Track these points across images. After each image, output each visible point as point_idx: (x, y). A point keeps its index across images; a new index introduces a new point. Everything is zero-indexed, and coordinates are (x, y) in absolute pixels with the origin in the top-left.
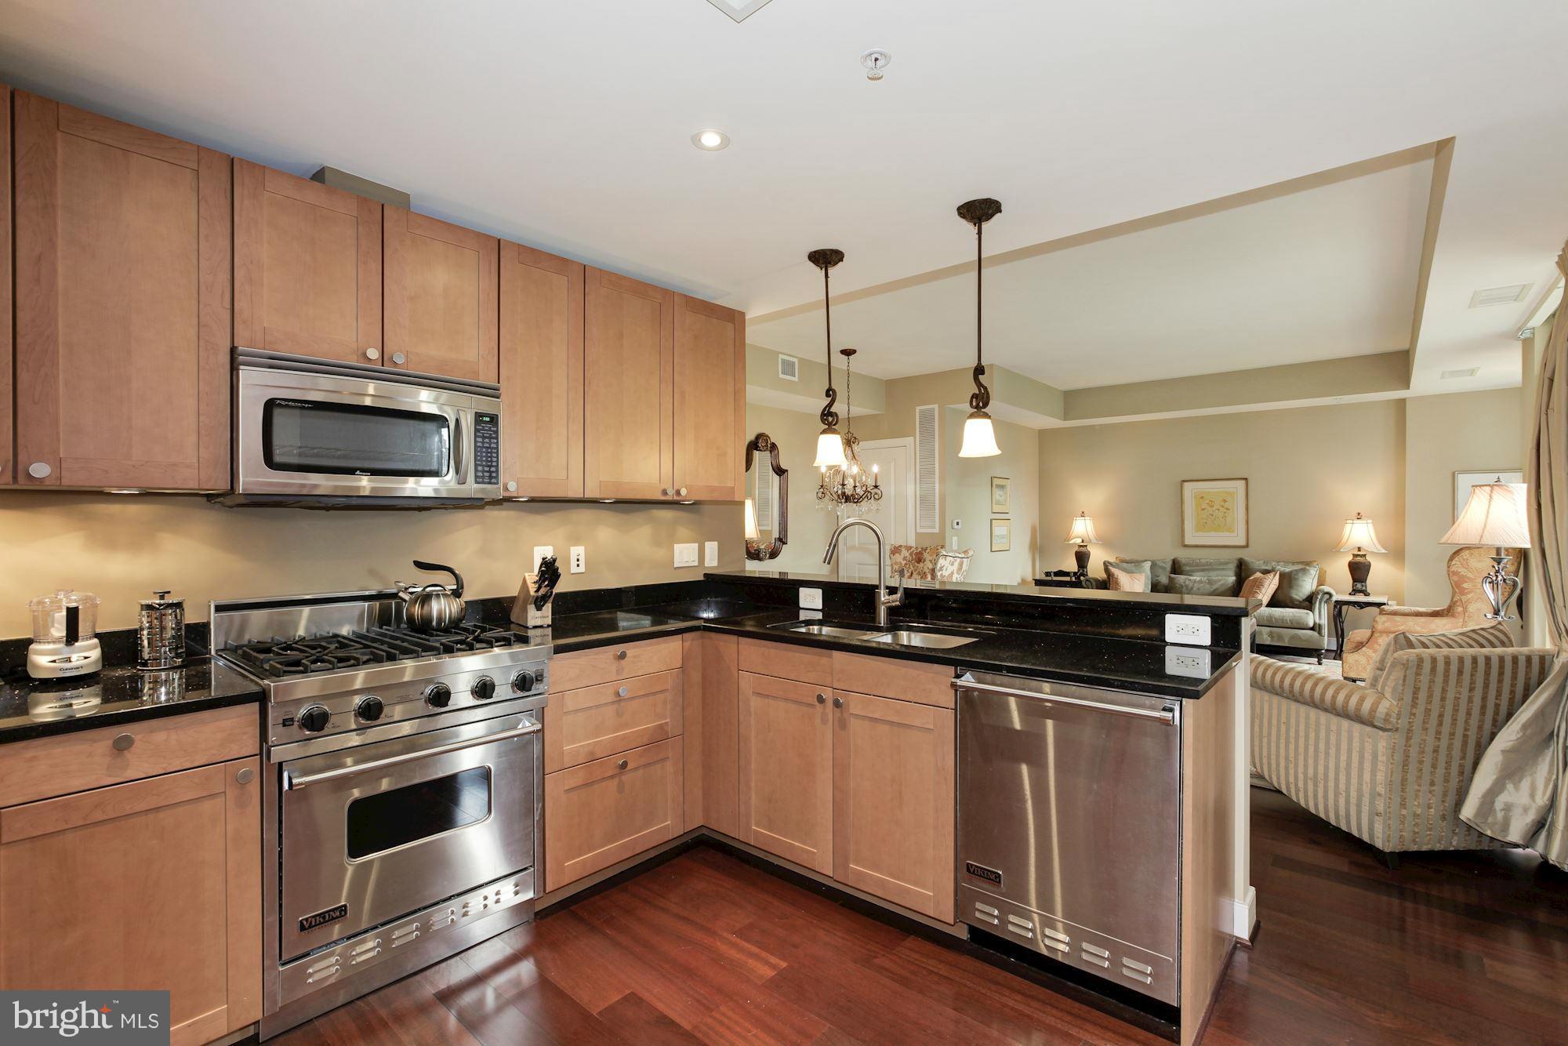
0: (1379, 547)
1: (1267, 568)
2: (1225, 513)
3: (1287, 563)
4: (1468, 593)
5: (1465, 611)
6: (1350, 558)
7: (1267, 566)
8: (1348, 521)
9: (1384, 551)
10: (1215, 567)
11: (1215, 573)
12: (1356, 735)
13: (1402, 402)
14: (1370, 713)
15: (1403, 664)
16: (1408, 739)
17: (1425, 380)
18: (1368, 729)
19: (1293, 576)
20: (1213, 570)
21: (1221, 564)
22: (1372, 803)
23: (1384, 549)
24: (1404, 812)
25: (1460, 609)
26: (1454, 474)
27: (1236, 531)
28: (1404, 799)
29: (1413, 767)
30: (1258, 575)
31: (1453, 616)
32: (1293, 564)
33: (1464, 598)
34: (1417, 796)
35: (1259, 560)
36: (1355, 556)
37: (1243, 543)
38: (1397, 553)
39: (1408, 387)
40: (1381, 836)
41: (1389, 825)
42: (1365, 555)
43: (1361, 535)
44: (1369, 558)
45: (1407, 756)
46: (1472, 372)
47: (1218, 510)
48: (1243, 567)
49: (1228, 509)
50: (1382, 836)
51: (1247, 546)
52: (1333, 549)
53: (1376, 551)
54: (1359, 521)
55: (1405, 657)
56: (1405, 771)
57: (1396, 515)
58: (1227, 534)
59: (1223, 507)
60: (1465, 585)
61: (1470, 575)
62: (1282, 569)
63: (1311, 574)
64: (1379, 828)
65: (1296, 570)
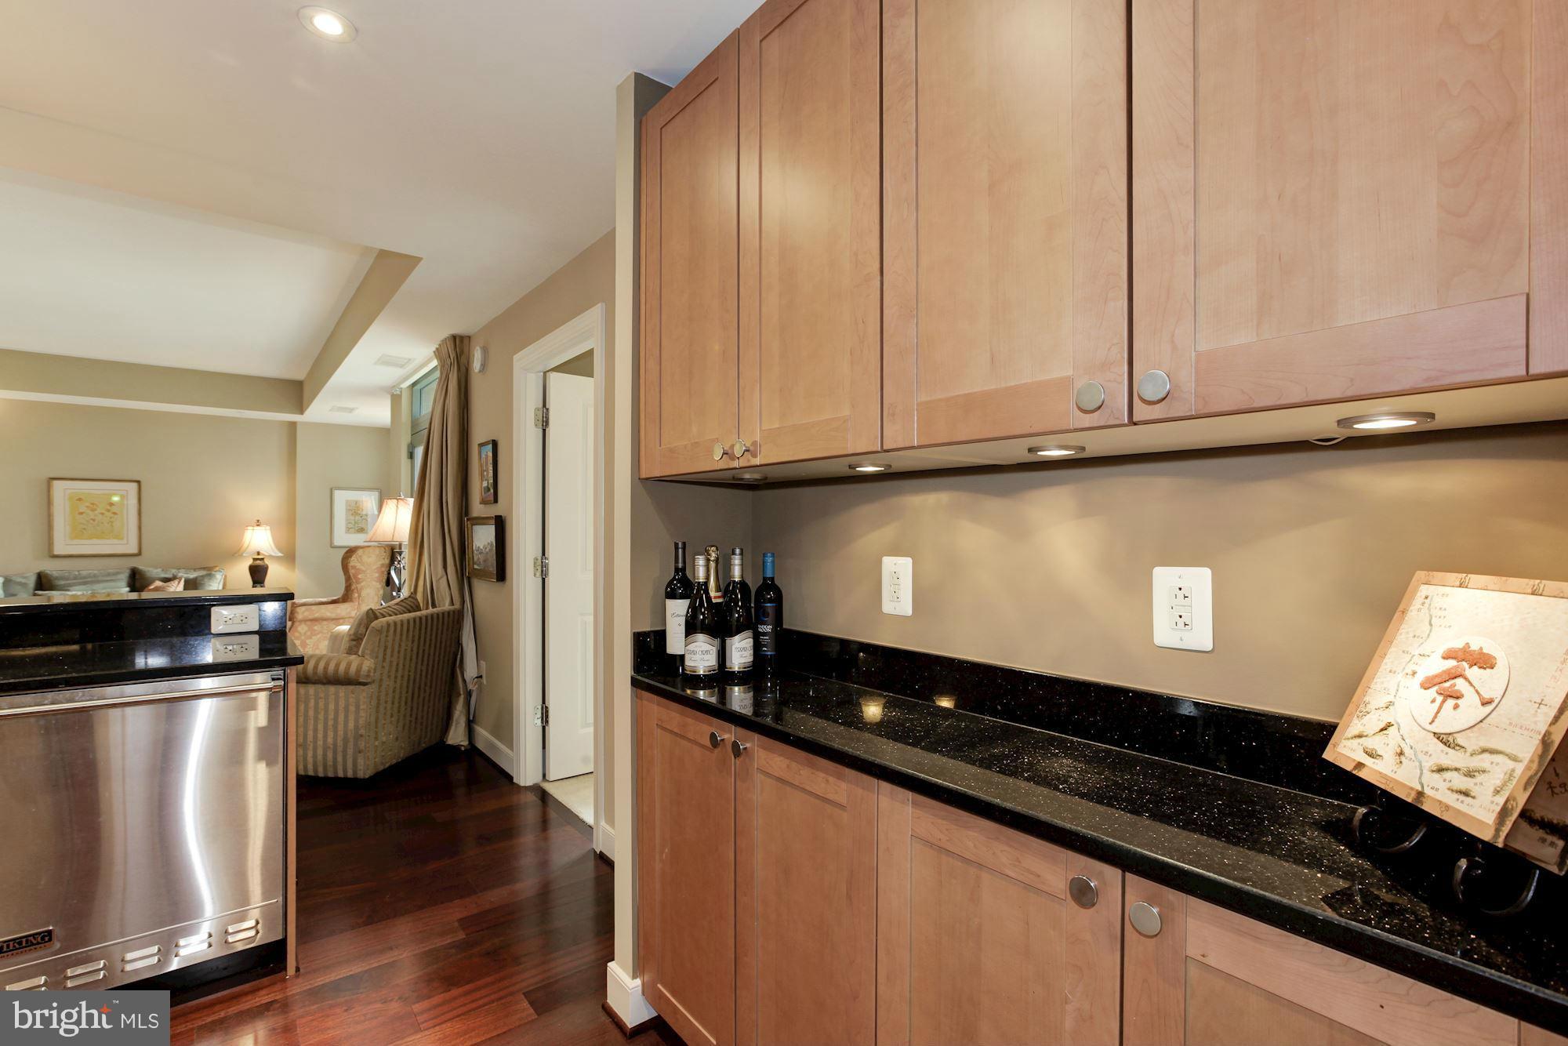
0: (276, 551)
1: (167, 576)
2: (111, 518)
3: (188, 569)
4: (362, 582)
5: (359, 596)
6: (250, 562)
7: (166, 573)
8: (249, 528)
9: (280, 554)
10: (100, 578)
11: (102, 585)
12: (342, 694)
13: (293, 425)
14: (356, 673)
15: (379, 631)
16: (380, 686)
17: (319, 410)
18: (351, 687)
19: (198, 582)
20: (99, 582)
21: (109, 575)
22: (356, 744)
23: (280, 552)
24: (377, 743)
25: (356, 595)
26: (331, 489)
27: (125, 539)
28: (376, 733)
29: (382, 709)
30: (158, 583)
31: (351, 601)
32: (195, 570)
33: (359, 586)
34: (384, 728)
35: (157, 568)
36: (255, 559)
37: (135, 551)
38: (289, 557)
39: (301, 411)
40: (362, 768)
41: (368, 756)
42: (263, 559)
43: (260, 540)
44: (267, 561)
45: (379, 700)
46: (351, 410)
47: (102, 514)
48: (137, 577)
49: (115, 513)
50: (364, 768)
51: (139, 554)
52: (235, 554)
53: (273, 554)
54: (258, 528)
55: (380, 625)
56: (377, 712)
57: (288, 523)
58: (116, 541)
59: (108, 511)
60: (360, 576)
61: (363, 568)
62: (186, 576)
63: (217, 579)
64: (361, 761)
65: (202, 576)
